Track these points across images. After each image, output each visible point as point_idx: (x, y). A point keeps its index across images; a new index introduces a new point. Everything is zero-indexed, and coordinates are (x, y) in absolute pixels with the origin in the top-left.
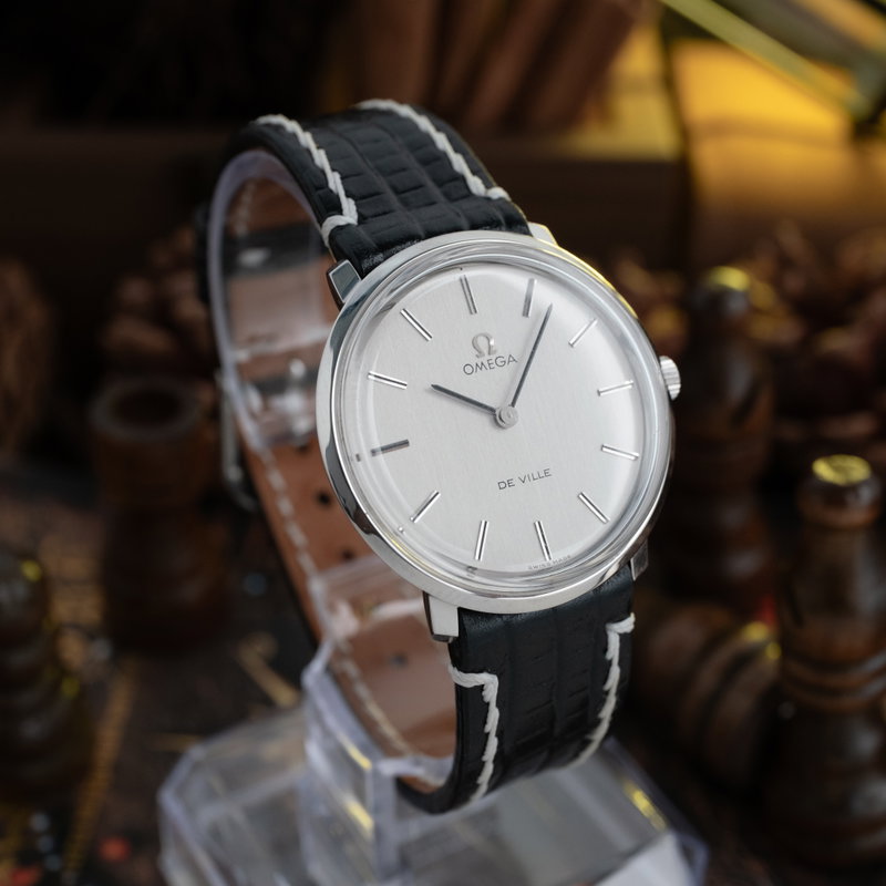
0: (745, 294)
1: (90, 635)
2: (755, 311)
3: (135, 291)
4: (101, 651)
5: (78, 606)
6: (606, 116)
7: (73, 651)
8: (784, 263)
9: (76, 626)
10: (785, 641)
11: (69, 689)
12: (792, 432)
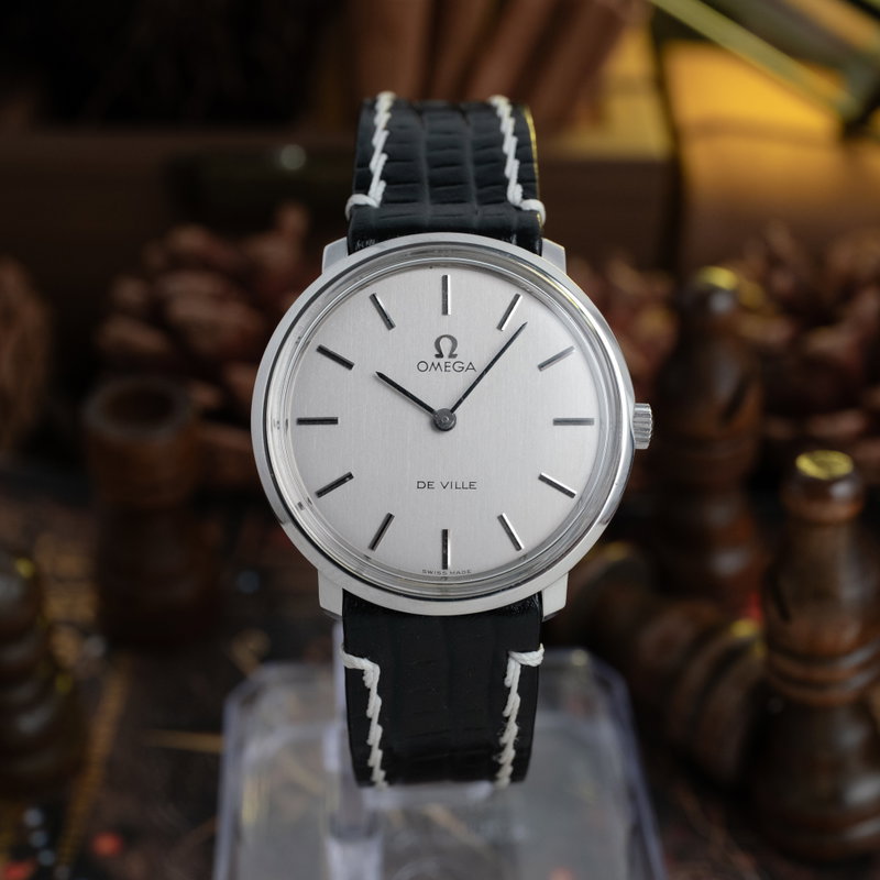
0: (734, 294)
1: (84, 632)
2: (744, 309)
3: (130, 292)
4: (95, 647)
5: (71, 604)
6: (598, 116)
7: (68, 647)
8: (774, 261)
9: (70, 623)
10: (771, 638)
11: (62, 685)
12: (780, 430)
